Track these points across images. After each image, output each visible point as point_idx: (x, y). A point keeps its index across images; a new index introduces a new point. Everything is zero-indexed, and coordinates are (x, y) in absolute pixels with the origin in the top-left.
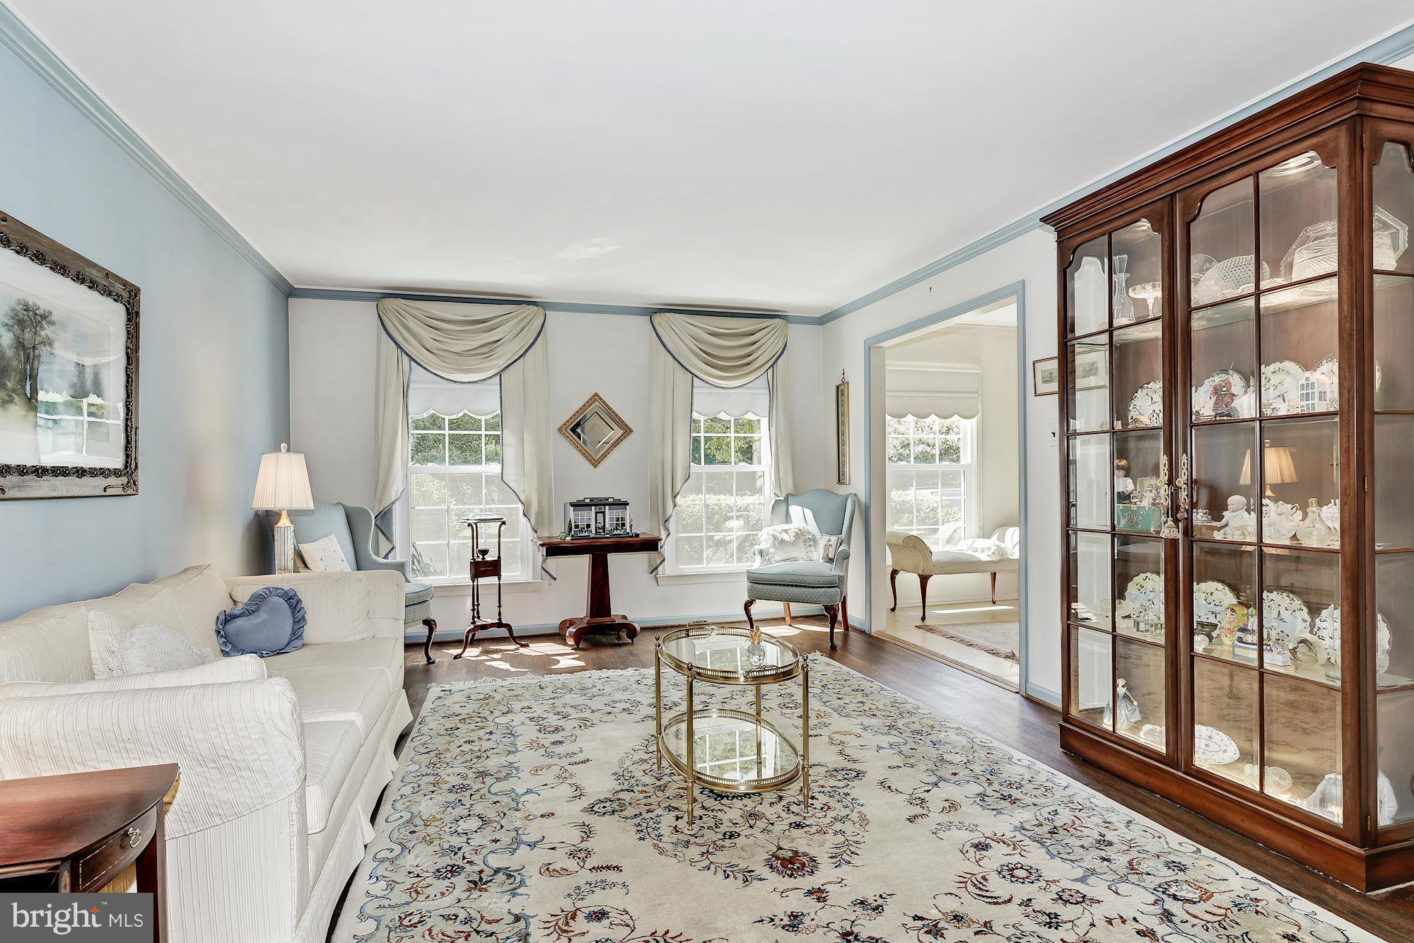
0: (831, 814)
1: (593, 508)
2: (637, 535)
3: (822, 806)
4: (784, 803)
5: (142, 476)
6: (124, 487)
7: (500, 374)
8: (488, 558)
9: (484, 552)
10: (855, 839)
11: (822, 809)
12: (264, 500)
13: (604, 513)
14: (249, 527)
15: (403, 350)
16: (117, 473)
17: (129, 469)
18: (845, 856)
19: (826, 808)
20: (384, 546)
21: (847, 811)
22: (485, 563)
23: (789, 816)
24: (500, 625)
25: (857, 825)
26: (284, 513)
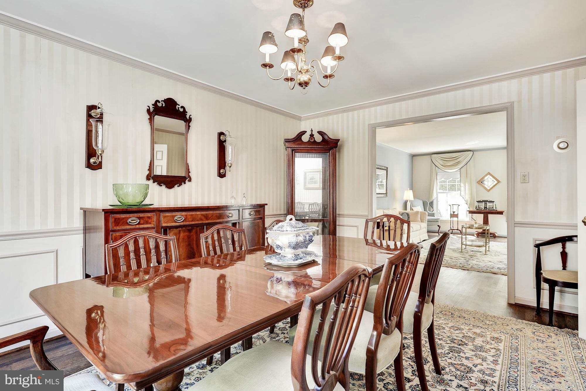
1: (483, 202)
2: (496, 210)
5: (388, 194)
6: (386, 196)
7: (460, 169)
8: (455, 213)
9: (454, 212)
12: (405, 198)
13: (486, 204)
14: (404, 203)
15: (436, 166)
16: (385, 194)
17: (386, 194)
20: (432, 209)
22: (454, 214)
24: (458, 230)
26: (408, 201)
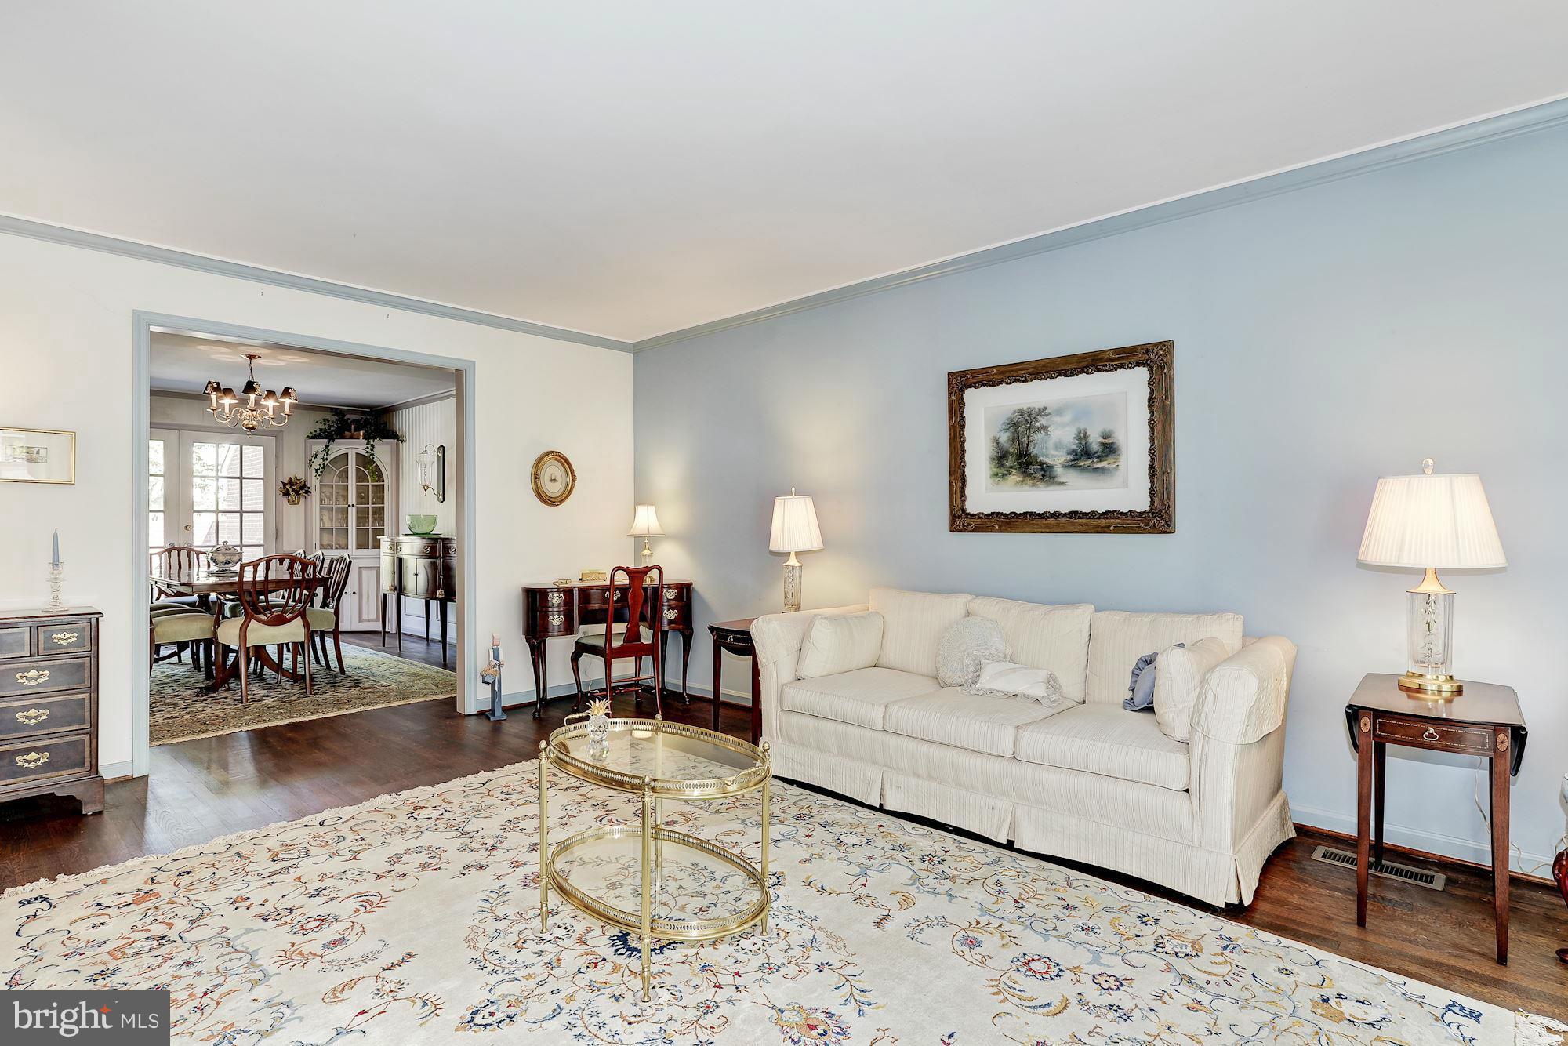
0: (513, 938)
3: (525, 945)
4: (575, 936)
10: (485, 915)
11: (525, 942)
18: (495, 895)
19: (520, 944)
21: (492, 946)
23: (564, 922)
25: (480, 931)
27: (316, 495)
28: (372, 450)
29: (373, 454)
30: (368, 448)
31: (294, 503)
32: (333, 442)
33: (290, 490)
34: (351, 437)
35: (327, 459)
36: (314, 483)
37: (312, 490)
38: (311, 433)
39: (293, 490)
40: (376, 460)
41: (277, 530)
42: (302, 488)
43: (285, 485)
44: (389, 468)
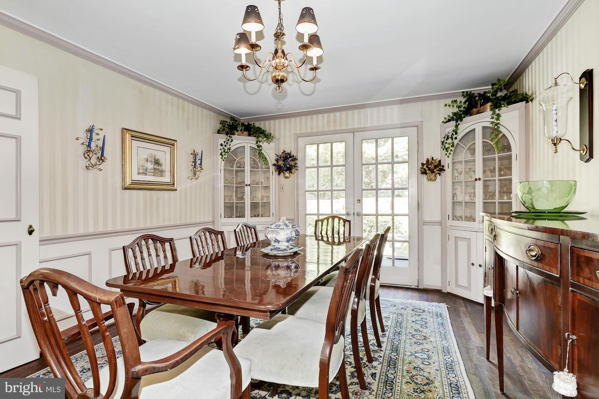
27: (448, 172)
28: (498, 119)
29: (499, 123)
30: (492, 118)
31: (431, 180)
32: (461, 120)
33: (427, 169)
34: (478, 113)
35: (456, 138)
36: (447, 162)
37: (446, 168)
38: (445, 118)
39: (429, 169)
40: (502, 129)
41: (418, 203)
42: (436, 167)
43: (423, 165)
44: (516, 134)
